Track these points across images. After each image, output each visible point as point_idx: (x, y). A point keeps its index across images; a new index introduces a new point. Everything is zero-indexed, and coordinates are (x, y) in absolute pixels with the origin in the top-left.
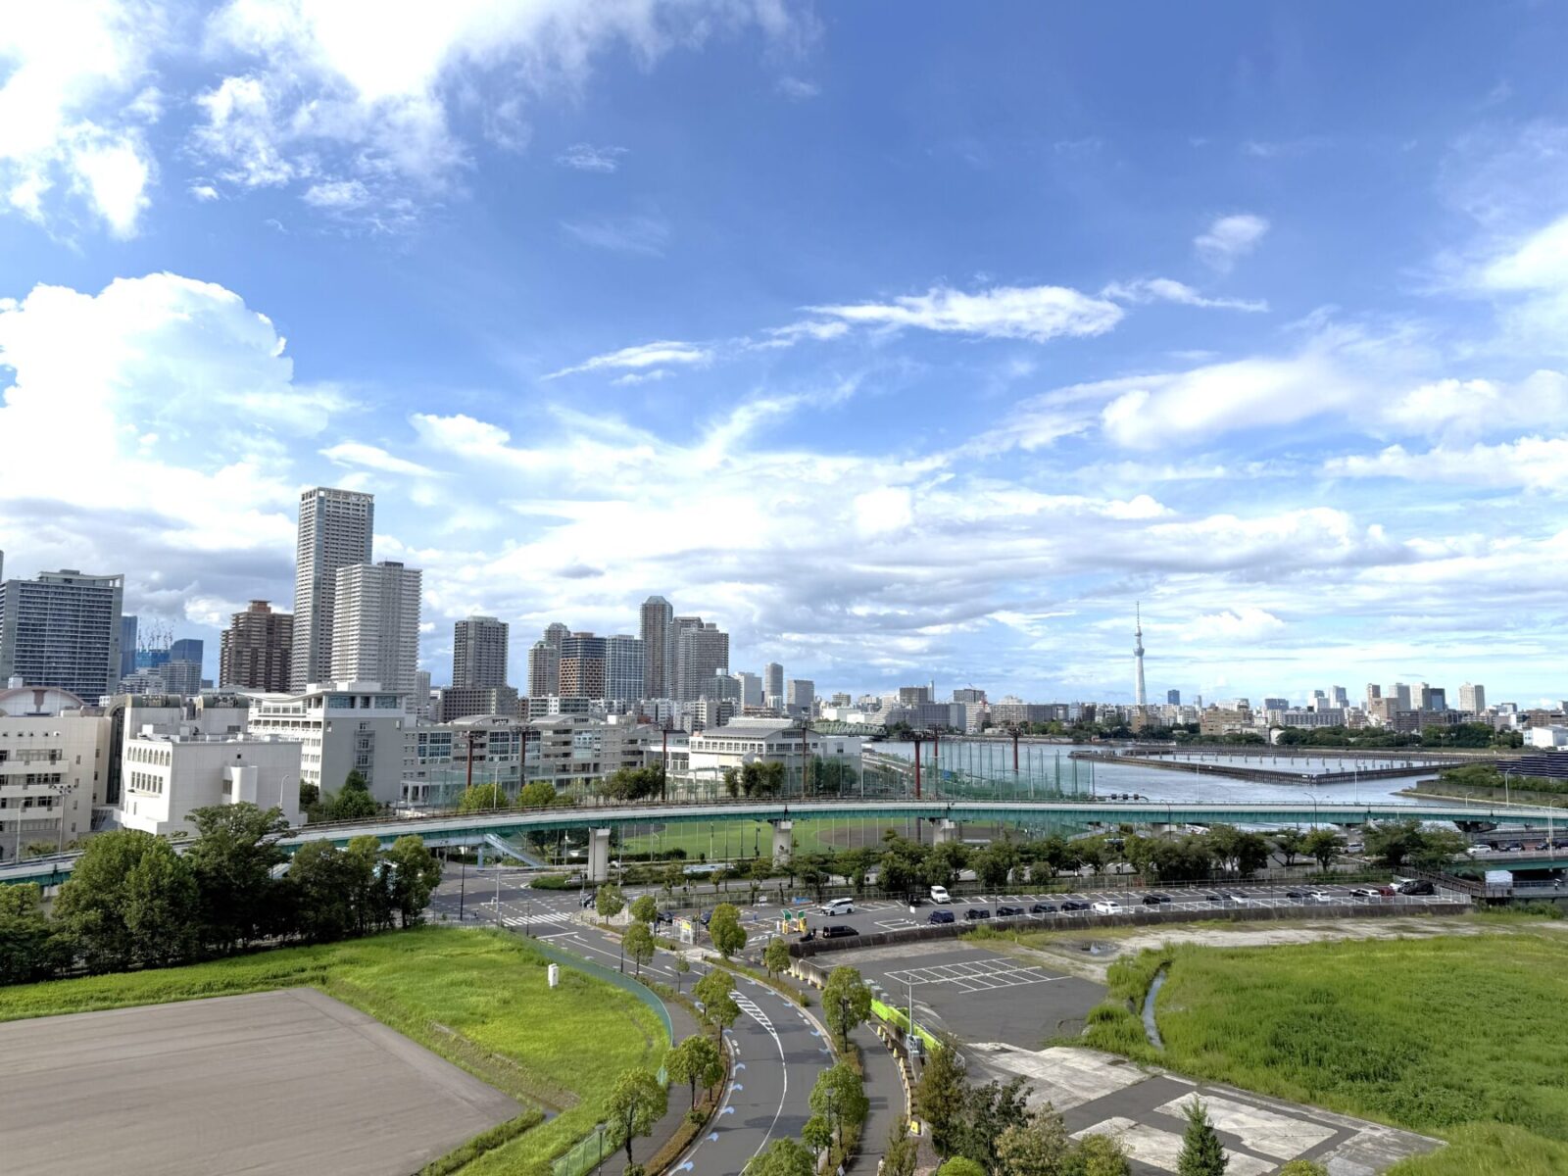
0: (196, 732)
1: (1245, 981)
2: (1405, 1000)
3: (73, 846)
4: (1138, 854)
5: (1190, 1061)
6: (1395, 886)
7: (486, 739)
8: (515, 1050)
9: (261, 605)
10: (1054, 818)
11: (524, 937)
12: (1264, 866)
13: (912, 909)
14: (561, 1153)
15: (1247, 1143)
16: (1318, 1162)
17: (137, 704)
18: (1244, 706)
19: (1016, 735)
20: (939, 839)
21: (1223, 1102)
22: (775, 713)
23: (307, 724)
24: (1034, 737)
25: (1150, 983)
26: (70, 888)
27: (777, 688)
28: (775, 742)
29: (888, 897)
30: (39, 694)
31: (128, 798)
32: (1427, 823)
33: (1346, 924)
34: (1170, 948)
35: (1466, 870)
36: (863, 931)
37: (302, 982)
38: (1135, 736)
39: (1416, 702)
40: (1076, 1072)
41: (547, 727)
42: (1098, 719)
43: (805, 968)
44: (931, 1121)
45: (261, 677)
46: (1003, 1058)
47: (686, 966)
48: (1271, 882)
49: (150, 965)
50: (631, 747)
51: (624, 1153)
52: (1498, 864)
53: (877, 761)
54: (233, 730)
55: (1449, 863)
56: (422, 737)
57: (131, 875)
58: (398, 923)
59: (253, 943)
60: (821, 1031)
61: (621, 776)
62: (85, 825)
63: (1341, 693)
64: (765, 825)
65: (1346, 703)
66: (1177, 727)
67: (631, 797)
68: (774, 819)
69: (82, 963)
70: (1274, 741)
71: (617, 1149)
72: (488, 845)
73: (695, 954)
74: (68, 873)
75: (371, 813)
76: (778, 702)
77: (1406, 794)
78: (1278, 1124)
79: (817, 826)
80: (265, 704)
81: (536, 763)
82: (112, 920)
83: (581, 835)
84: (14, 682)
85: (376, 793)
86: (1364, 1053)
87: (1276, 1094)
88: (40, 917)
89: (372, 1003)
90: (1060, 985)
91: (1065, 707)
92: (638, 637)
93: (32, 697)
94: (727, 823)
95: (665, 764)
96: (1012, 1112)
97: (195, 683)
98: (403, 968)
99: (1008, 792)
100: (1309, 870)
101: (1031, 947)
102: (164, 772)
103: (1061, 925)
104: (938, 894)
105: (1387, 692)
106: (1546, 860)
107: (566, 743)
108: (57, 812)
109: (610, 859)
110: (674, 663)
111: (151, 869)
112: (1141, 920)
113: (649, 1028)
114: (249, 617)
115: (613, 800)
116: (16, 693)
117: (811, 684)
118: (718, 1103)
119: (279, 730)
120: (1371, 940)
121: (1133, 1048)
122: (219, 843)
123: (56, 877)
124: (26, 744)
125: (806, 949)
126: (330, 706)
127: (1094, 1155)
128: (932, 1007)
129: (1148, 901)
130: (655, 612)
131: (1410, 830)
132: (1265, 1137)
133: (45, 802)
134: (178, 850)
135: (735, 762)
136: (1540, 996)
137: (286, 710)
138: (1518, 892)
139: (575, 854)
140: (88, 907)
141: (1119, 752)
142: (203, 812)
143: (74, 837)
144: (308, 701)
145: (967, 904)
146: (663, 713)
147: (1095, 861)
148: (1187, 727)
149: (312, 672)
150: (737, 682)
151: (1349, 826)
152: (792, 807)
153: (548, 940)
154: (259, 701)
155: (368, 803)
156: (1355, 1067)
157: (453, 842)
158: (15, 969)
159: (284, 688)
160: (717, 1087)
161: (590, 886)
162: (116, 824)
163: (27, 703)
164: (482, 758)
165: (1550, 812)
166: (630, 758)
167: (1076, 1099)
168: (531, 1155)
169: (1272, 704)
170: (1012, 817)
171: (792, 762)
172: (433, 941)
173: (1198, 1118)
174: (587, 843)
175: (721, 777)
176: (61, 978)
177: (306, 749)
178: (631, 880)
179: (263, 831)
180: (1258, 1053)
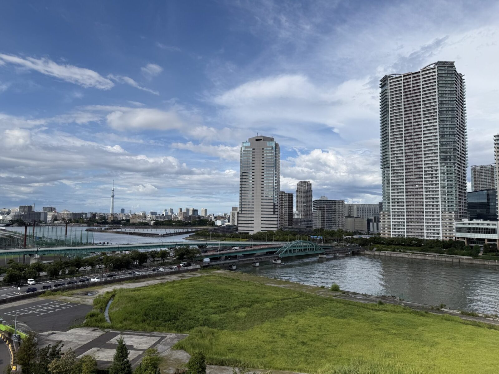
1: (138, 298)
2: (181, 297)
4: (107, 261)
5: (120, 325)
6: (181, 265)
10: (78, 252)
12: (146, 262)
13: (19, 288)
15: (134, 347)
16: (155, 348)
18: (144, 214)
19: (67, 223)
20: (32, 262)
21: (129, 336)
24: (73, 224)
25: (108, 303)
29: (8, 285)
32: (191, 246)
33: (167, 277)
34: (115, 291)
35: (199, 259)
38: (109, 223)
39: (191, 213)
40: (80, 336)
42: (97, 218)
44: (22, 364)
46: (53, 336)
48: (148, 267)
52: (207, 257)
53: (7, 234)
55: (195, 257)
63: (172, 210)
65: (173, 213)
66: (123, 220)
70: (152, 224)
77: (186, 239)
78: (145, 339)
86: (170, 313)
87: (144, 330)
90: (76, 308)
91: (86, 214)
96: (56, 354)
99: (62, 243)
100: (159, 262)
101: (66, 296)
103: (78, 287)
104: (30, 282)
105: (184, 210)
106: (217, 255)
112: (106, 283)
120: (174, 281)
121: (101, 324)
127: (85, 362)
128: (25, 323)
129: (109, 276)
131: (186, 249)
132: (140, 344)
136: (214, 291)
138: (211, 264)
141: (103, 228)
145: (43, 284)
147: (92, 264)
148: (126, 220)
151: (171, 248)
156: (167, 318)
165: (219, 242)
167: (80, 345)
169: (152, 213)
170: (63, 252)
173: (121, 342)
180: (139, 319)
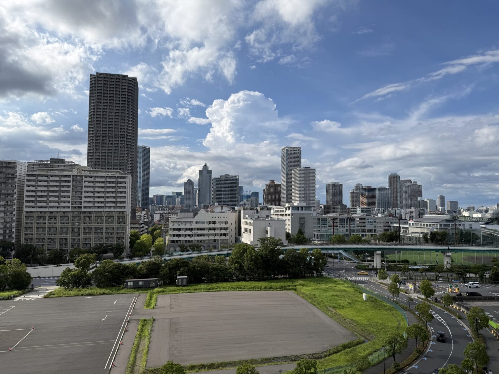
0: (258, 217)
3: (231, 247)
7: (338, 220)
8: (354, 319)
9: (273, 182)
11: (354, 284)
14: (370, 354)
17: (244, 209)
22: (442, 213)
23: (286, 215)
26: (231, 257)
27: (442, 204)
28: (443, 224)
29: (495, 283)
30: (222, 207)
31: (243, 235)
36: (484, 294)
37: (289, 289)
41: (357, 217)
43: (459, 305)
45: (273, 202)
47: (411, 299)
49: (251, 280)
50: (387, 224)
51: (392, 358)
53: (488, 232)
54: (268, 216)
56: (318, 219)
57: (245, 255)
58: (315, 275)
59: (276, 277)
60: (467, 328)
61: (384, 234)
62: (234, 241)
64: (440, 253)
67: (388, 241)
68: (444, 252)
69: (235, 278)
71: (390, 356)
72: (340, 254)
73: (415, 296)
74: (231, 254)
75: (305, 242)
76: (443, 209)
79: (462, 254)
80: (275, 209)
81: (354, 228)
82: (241, 268)
83: (371, 253)
84: (216, 204)
85: (306, 235)
88: (225, 265)
89: (309, 298)
92: (387, 187)
93: (220, 207)
94: (425, 252)
95: (400, 231)
97: (257, 204)
98: (318, 289)
102: (251, 228)
107: (364, 223)
108: (227, 238)
109: (382, 261)
110: (401, 196)
111: (250, 254)
113: (399, 318)
114: (270, 185)
115: (381, 242)
116: (217, 206)
117: (457, 203)
118: (426, 347)
119: (279, 217)
122: (266, 248)
123: (228, 255)
124: (220, 220)
125: (459, 299)
126: (292, 210)
130: (394, 179)
133: (225, 235)
134: (256, 249)
135: (426, 231)
137: (281, 211)
139: (369, 259)
140: (235, 263)
142: (261, 239)
143: (231, 244)
144: (286, 208)
146: (398, 213)
149: (287, 200)
150: (426, 202)
152: (451, 248)
153: (363, 286)
154: (273, 209)
155: (304, 238)
157: (330, 252)
158: (220, 278)
159: (280, 205)
160: (426, 342)
161: (376, 269)
162: (241, 241)
163: (219, 209)
164: (337, 226)
166: (387, 228)
168: (360, 353)
171: (450, 231)
172: (326, 282)
174: (373, 255)
175: (421, 236)
176: (230, 281)
177: (287, 222)
178: (390, 269)
179: (277, 245)
